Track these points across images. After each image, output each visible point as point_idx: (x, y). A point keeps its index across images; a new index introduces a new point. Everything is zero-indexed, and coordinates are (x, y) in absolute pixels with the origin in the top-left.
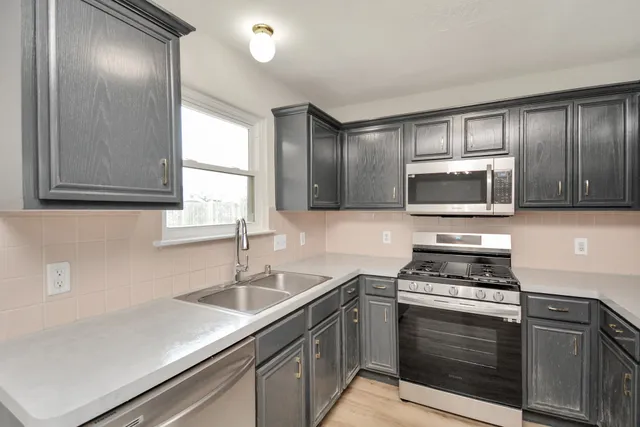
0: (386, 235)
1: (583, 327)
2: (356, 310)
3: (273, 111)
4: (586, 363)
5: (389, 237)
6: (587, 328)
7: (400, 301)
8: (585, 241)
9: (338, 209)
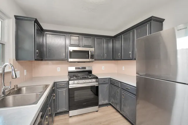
0: (59, 69)
1: (107, 84)
2: (54, 94)
3: (15, 16)
4: (108, 91)
5: (60, 69)
6: (108, 84)
7: (70, 88)
8: (104, 67)
9: (42, 60)
